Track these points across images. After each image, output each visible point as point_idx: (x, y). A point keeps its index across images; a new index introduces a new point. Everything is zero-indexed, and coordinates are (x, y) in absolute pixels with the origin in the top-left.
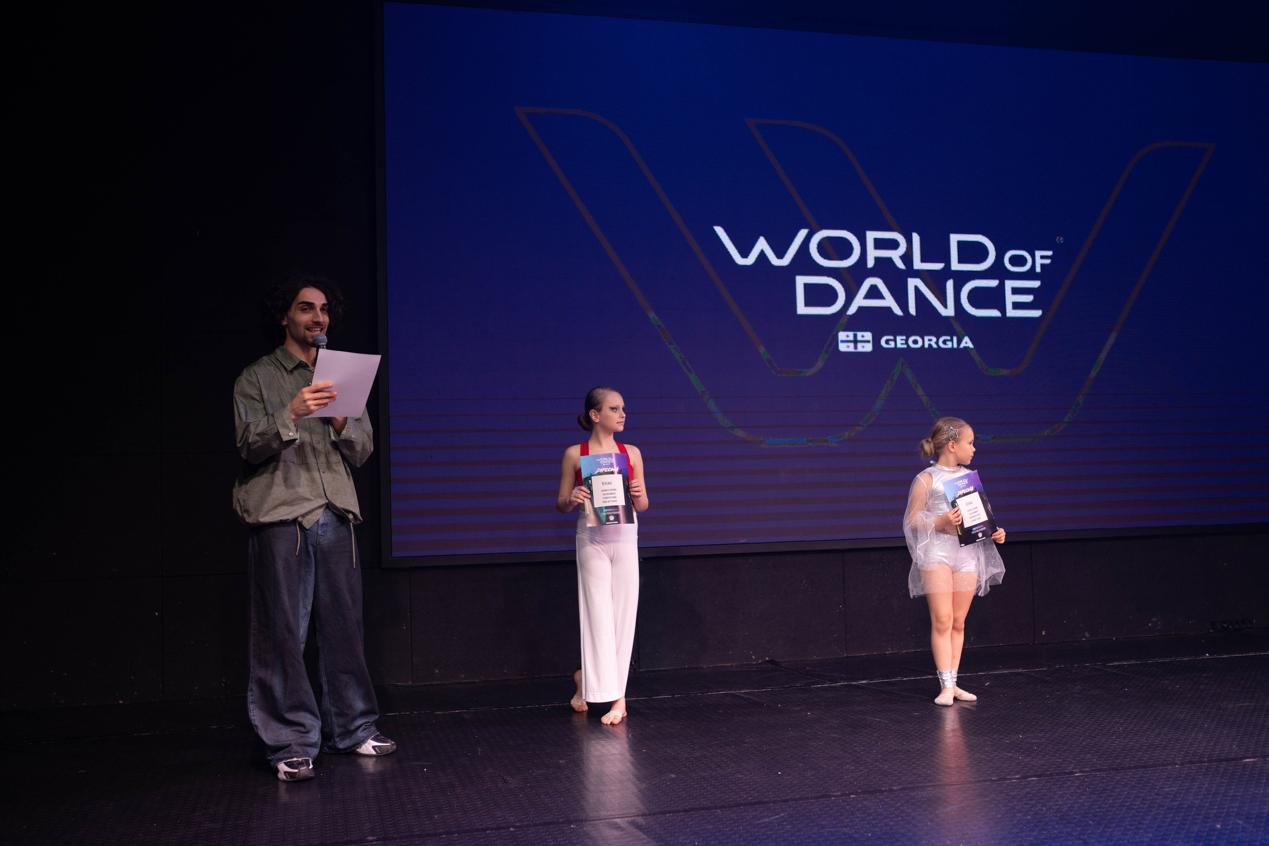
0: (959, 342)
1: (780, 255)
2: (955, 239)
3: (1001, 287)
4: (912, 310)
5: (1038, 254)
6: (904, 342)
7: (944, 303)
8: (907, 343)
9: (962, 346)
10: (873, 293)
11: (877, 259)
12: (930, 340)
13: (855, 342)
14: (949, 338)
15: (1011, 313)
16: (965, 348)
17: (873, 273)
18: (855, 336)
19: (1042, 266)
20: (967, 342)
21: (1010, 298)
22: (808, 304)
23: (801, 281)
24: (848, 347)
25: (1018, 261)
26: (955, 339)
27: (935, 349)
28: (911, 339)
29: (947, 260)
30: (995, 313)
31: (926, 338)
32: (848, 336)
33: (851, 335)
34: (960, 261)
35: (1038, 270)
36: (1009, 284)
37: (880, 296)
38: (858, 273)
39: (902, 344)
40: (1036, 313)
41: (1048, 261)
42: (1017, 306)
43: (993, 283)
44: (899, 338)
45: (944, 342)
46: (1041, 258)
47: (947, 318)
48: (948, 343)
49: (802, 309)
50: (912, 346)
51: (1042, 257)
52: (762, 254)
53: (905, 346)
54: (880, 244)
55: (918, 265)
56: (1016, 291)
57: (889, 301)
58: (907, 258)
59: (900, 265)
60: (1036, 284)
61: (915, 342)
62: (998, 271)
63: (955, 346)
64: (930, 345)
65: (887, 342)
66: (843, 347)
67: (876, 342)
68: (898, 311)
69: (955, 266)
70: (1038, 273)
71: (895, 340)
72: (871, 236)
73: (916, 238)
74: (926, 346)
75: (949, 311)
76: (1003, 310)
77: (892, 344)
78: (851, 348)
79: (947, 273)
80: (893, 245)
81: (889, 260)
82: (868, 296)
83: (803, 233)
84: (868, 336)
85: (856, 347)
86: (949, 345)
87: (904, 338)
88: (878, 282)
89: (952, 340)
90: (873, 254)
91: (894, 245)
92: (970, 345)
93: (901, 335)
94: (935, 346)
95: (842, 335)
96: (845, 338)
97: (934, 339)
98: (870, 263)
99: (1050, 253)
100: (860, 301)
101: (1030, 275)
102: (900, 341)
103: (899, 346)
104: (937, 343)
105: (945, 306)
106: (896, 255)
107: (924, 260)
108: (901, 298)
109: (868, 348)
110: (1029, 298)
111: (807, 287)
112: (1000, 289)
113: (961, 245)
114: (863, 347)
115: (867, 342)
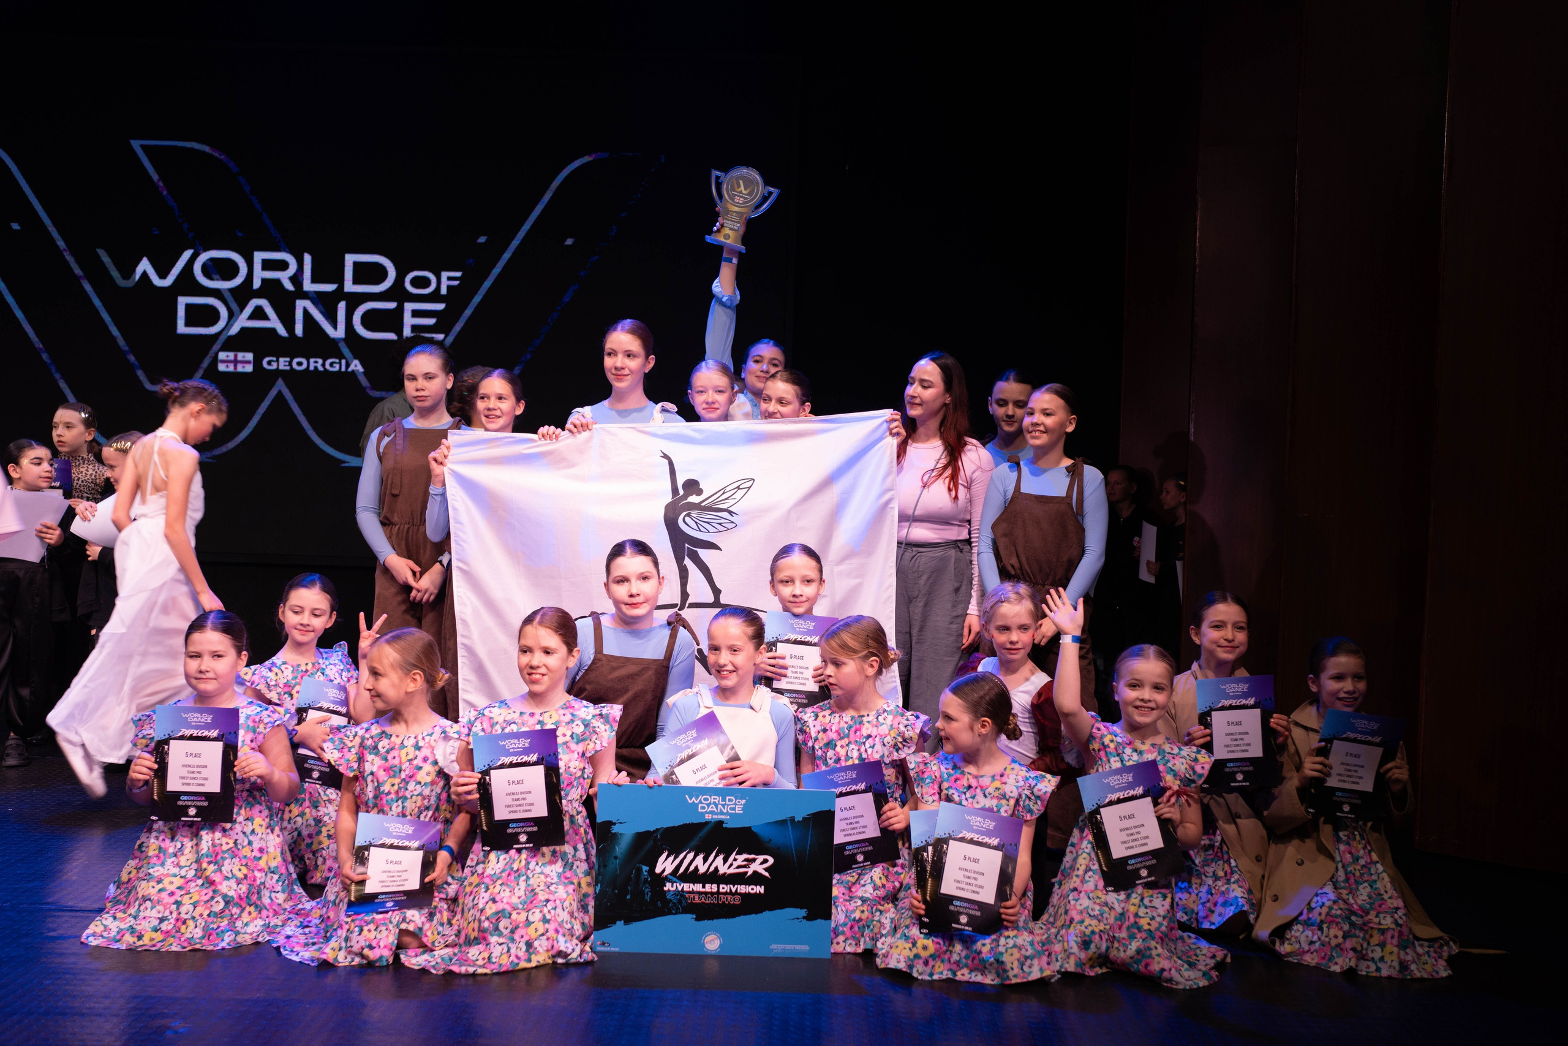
0: (348, 365)
1: (163, 275)
2: (350, 259)
3: (400, 310)
4: (299, 330)
5: (445, 275)
6: (287, 364)
7: (335, 326)
8: (290, 364)
9: (350, 370)
10: (258, 313)
11: (264, 281)
12: (316, 362)
13: (235, 362)
14: (337, 361)
16: (353, 371)
17: (258, 294)
18: (236, 356)
19: (449, 287)
20: (356, 366)
21: (409, 321)
22: (188, 324)
23: (183, 301)
24: (227, 367)
25: (421, 282)
26: (343, 361)
27: (321, 372)
28: (296, 360)
29: (341, 281)
30: (392, 336)
31: (312, 360)
32: (227, 356)
33: (231, 355)
34: (356, 281)
35: (444, 291)
36: (409, 307)
37: (266, 317)
38: (243, 294)
39: (285, 365)
41: (456, 283)
42: (417, 328)
43: (392, 305)
44: (282, 360)
45: (331, 365)
46: (447, 279)
47: (335, 342)
48: (333, 365)
49: (182, 328)
50: (295, 366)
51: (449, 279)
52: (145, 274)
53: (288, 368)
54: (267, 265)
55: (308, 286)
56: (416, 314)
57: (274, 323)
58: (296, 279)
59: (289, 286)
60: (440, 307)
61: (300, 364)
62: (397, 293)
63: (343, 369)
64: (316, 368)
65: (269, 363)
66: (222, 367)
67: (257, 363)
68: (282, 331)
69: (349, 287)
70: (443, 295)
71: (278, 361)
72: (259, 256)
73: (307, 259)
74: (312, 368)
75: (339, 333)
76: (399, 331)
77: (274, 366)
78: (231, 368)
79: (340, 294)
81: (277, 282)
82: (251, 317)
83: (187, 254)
84: (249, 356)
85: (235, 368)
86: (336, 368)
87: (288, 359)
88: (263, 303)
89: (340, 363)
90: (259, 275)
91: (282, 265)
92: (360, 369)
93: (284, 356)
94: (321, 368)
95: (222, 355)
96: (225, 358)
97: (320, 361)
98: (257, 284)
99: (458, 274)
100: (243, 321)
101: (435, 297)
102: (283, 364)
103: (281, 367)
104: (323, 365)
105: (335, 327)
106: (284, 277)
107: (315, 280)
108: (288, 320)
109: (249, 368)
110: (431, 321)
111: (188, 307)
112: (399, 311)
113: (357, 265)
114: (244, 367)
115: (248, 362)
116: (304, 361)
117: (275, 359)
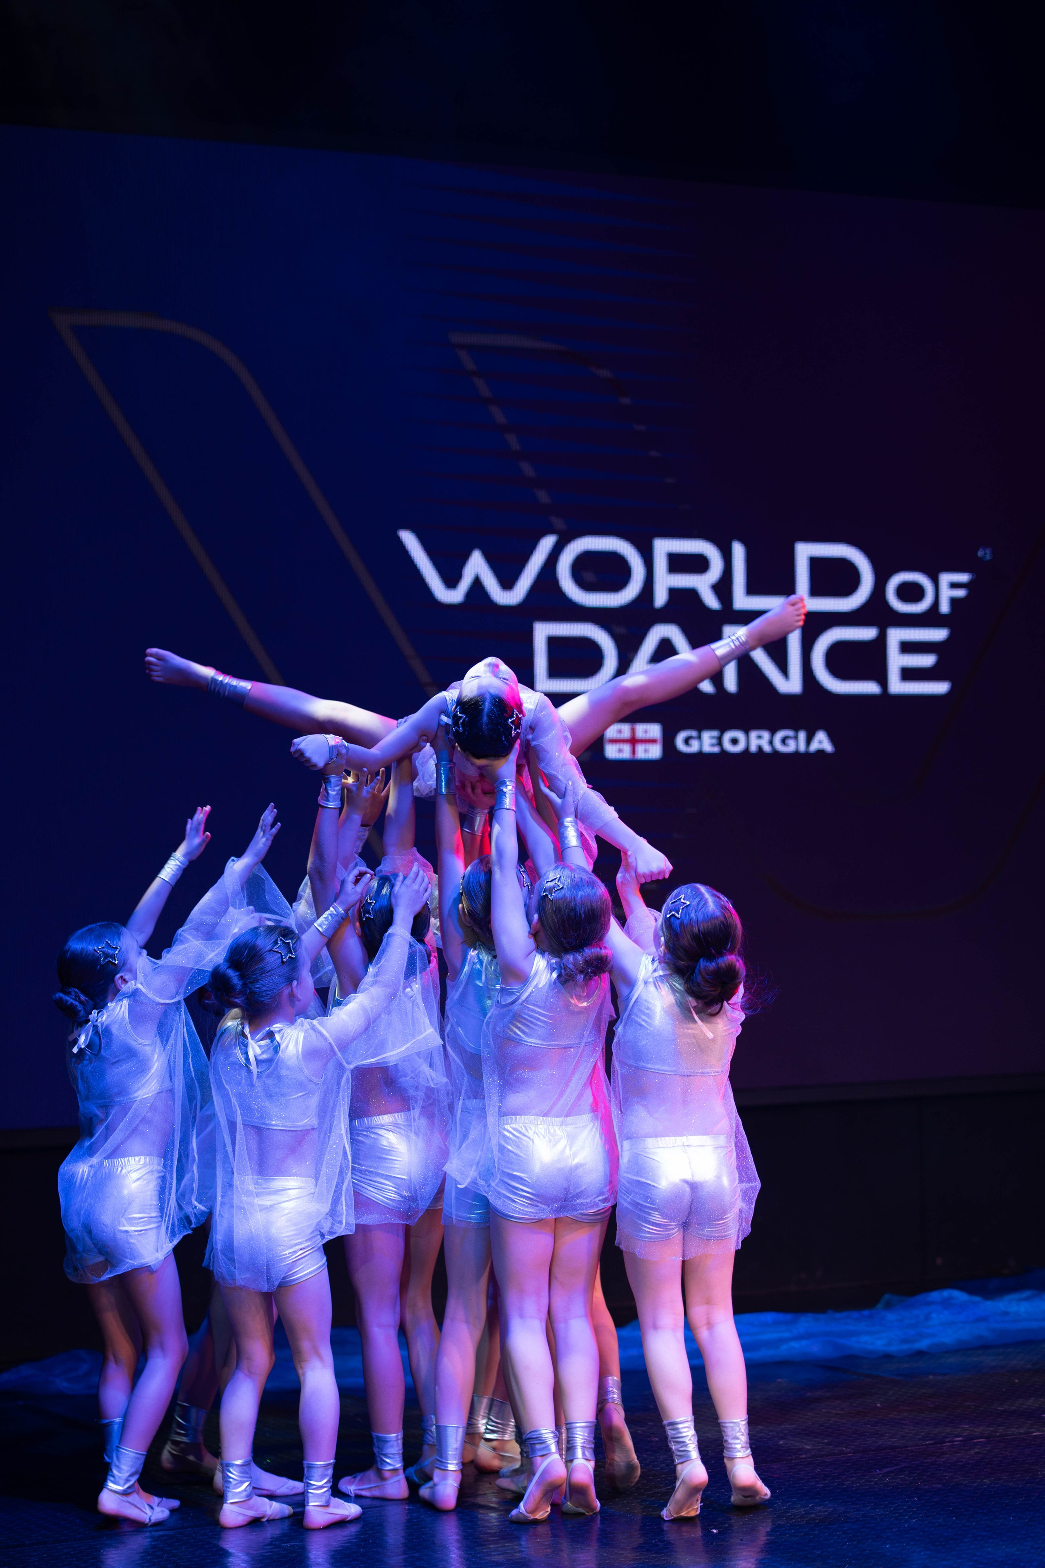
0: (809, 740)
1: (507, 583)
2: (804, 552)
3: (881, 642)
4: (732, 685)
5: (946, 578)
6: (714, 741)
7: (785, 672)
8: (720, 743)
9: (813, 748)
11: (673, 592)
12: (760, 737)
13: (633, 741)
14: (792, 733)
15: (897, 686)
16: (819, 751)
17: (665, 616)
18: (634, 731)
19: (954, 601)
20: (822, 742)
21: (896, 661)
22: (553, 673)
23: (542, 632)
24: (620, 751)
25: (911, 592)
26: (802, 735)
27: (768, 754)
28: (728, 736)
30: (870, 688)
31: (753, 734)
32: (620, 731)
33: (626, 729)
34: (816, 591)
35: (945, 608)
36: (895, 636)
38: (640, 616)
39: (712, 745)
40: (940, 688)
41: (961, 593)
42: (908, 674)
43: (867, 633)
44: (706, 735)
45: (784, 741)
46: (950, 587)
47: (790, 698)
48: (788, 742)
50: (730, 748)
51: (954, 585)
52: (477, 583)
53: (716, 750)
54: (678, 563)
55: (742, 601)
56: (907, 647)
58: (723, 588)
59: (712, 601)
60: (939, 635)
61: (735, 741)
62: (877, 611)
63: (802, 748)
64: (760, 748)
65: (687, 741)
66: (612, 752)
67: (668, 741)
70: (945, 616)
71: (700, 737)
72: (663, 547)
73: (738, 551)
74: (753, 748)
75: (792, 685)
76: (883, 681)
77: (694, 747)
78: (627, 753)
80: (698, 564)
81: (692, 594)
83: (547, 543)
84: (654, 730)
85: (634, 752)
86: (791, 747)
87: (715, 733)
88: (672, 632)
89: (796, 738)
90: (664, 582)
91: (701, 564)
92: (828, 747)
93: (710, 727)
94: (767, 748)
95: (611, 730)
96: (616, 735)
97: (766, 735)
98: (660, 598)
99: (964, 578)
101: (930, 619)
102: (708, 742)
103: (707, 748)
104: (771, 743)
105: (787, 675)
106: (703, 585)
107: (752, 589)
109: (654, 752)
110: (927, 660)
111: (553, 642)
112: (880, 644)
113: (815, 563)
114: (646, 751)
115: (653, 741)
116: (740, 735)
117: (694, 733)
